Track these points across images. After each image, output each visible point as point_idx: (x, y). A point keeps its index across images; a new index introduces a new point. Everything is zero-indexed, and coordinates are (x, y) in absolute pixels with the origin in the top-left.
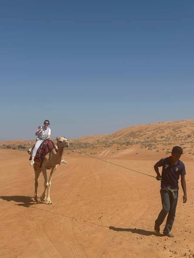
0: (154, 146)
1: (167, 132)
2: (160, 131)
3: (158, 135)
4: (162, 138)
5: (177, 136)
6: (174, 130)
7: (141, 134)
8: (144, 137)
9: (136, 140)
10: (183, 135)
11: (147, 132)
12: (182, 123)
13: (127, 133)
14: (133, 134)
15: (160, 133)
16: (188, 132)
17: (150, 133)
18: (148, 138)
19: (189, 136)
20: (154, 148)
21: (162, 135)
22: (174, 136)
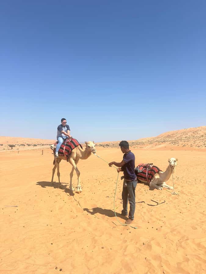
0: (177, 143)
1: (189, 134)
2: (185, 134)
3: (184, 136)
4: (186, 137)
5: (195, 136)
6: (193, 133)
7: (174, 136)
8: (175, 137)
9: (170, 139)
10: (199, 136)
11: (177, 135)
12: (199, 128)
13: (166, 135)
14: (169, 136)
15: (185, 135)
16: (202, 134)
17: (179, 135)
18: (178, 138)
19: (202, 136)
20: (177, 144)
21: (186, 136)
22: (194, 136)
